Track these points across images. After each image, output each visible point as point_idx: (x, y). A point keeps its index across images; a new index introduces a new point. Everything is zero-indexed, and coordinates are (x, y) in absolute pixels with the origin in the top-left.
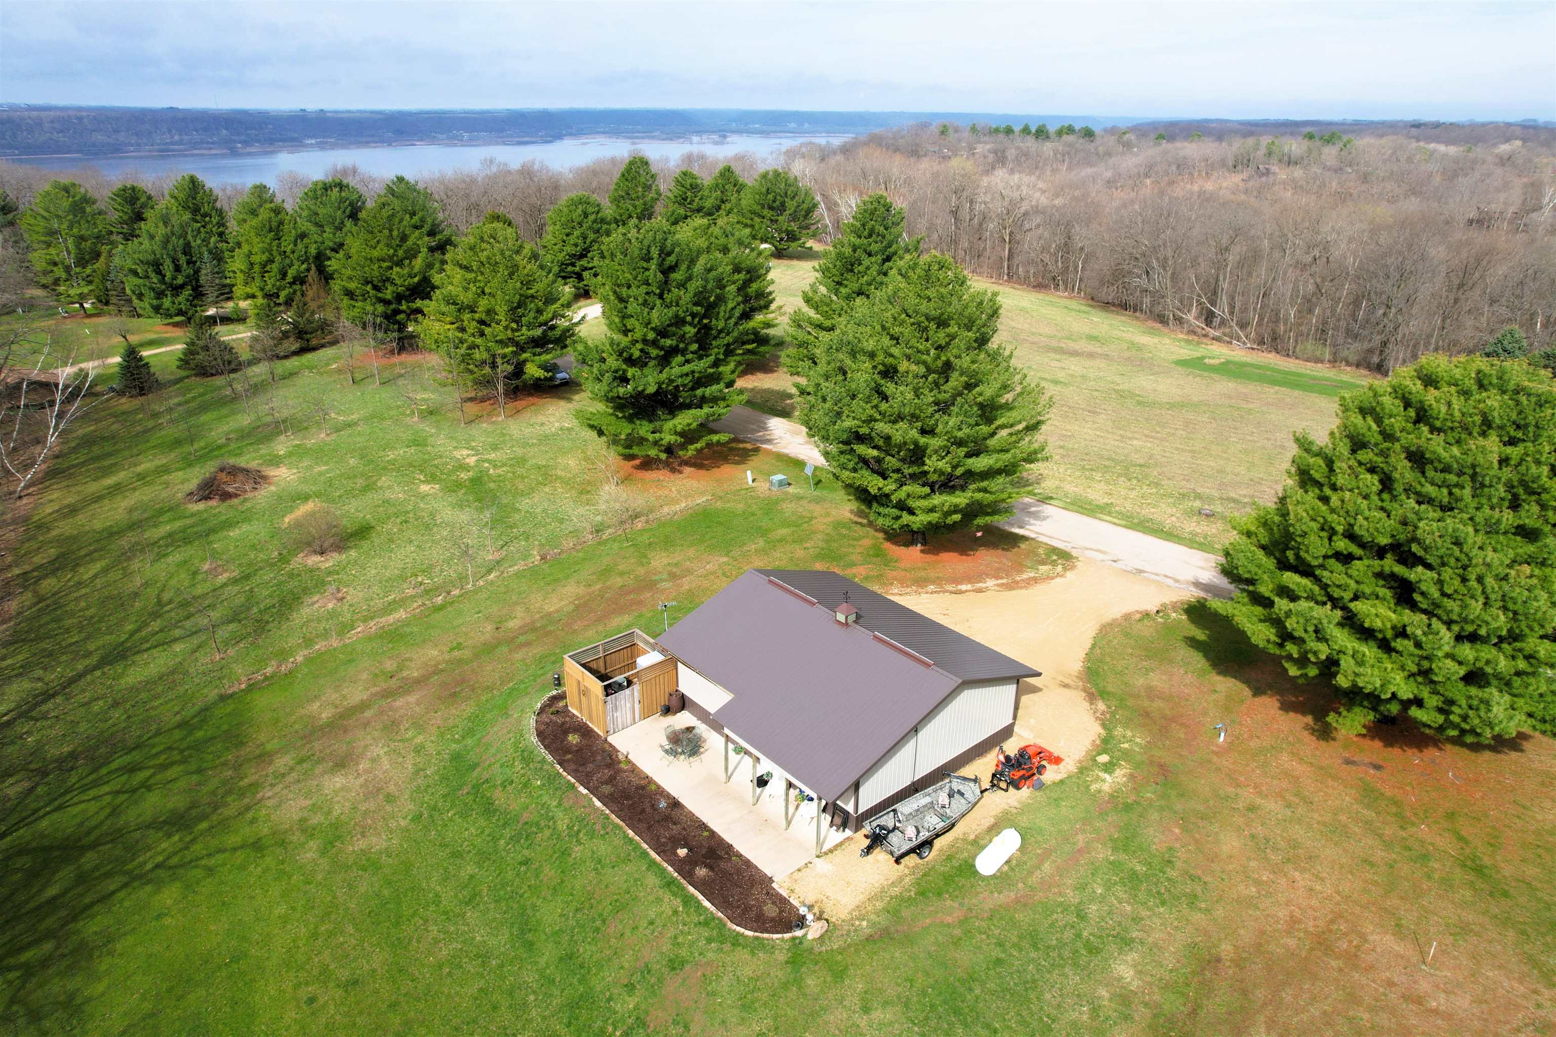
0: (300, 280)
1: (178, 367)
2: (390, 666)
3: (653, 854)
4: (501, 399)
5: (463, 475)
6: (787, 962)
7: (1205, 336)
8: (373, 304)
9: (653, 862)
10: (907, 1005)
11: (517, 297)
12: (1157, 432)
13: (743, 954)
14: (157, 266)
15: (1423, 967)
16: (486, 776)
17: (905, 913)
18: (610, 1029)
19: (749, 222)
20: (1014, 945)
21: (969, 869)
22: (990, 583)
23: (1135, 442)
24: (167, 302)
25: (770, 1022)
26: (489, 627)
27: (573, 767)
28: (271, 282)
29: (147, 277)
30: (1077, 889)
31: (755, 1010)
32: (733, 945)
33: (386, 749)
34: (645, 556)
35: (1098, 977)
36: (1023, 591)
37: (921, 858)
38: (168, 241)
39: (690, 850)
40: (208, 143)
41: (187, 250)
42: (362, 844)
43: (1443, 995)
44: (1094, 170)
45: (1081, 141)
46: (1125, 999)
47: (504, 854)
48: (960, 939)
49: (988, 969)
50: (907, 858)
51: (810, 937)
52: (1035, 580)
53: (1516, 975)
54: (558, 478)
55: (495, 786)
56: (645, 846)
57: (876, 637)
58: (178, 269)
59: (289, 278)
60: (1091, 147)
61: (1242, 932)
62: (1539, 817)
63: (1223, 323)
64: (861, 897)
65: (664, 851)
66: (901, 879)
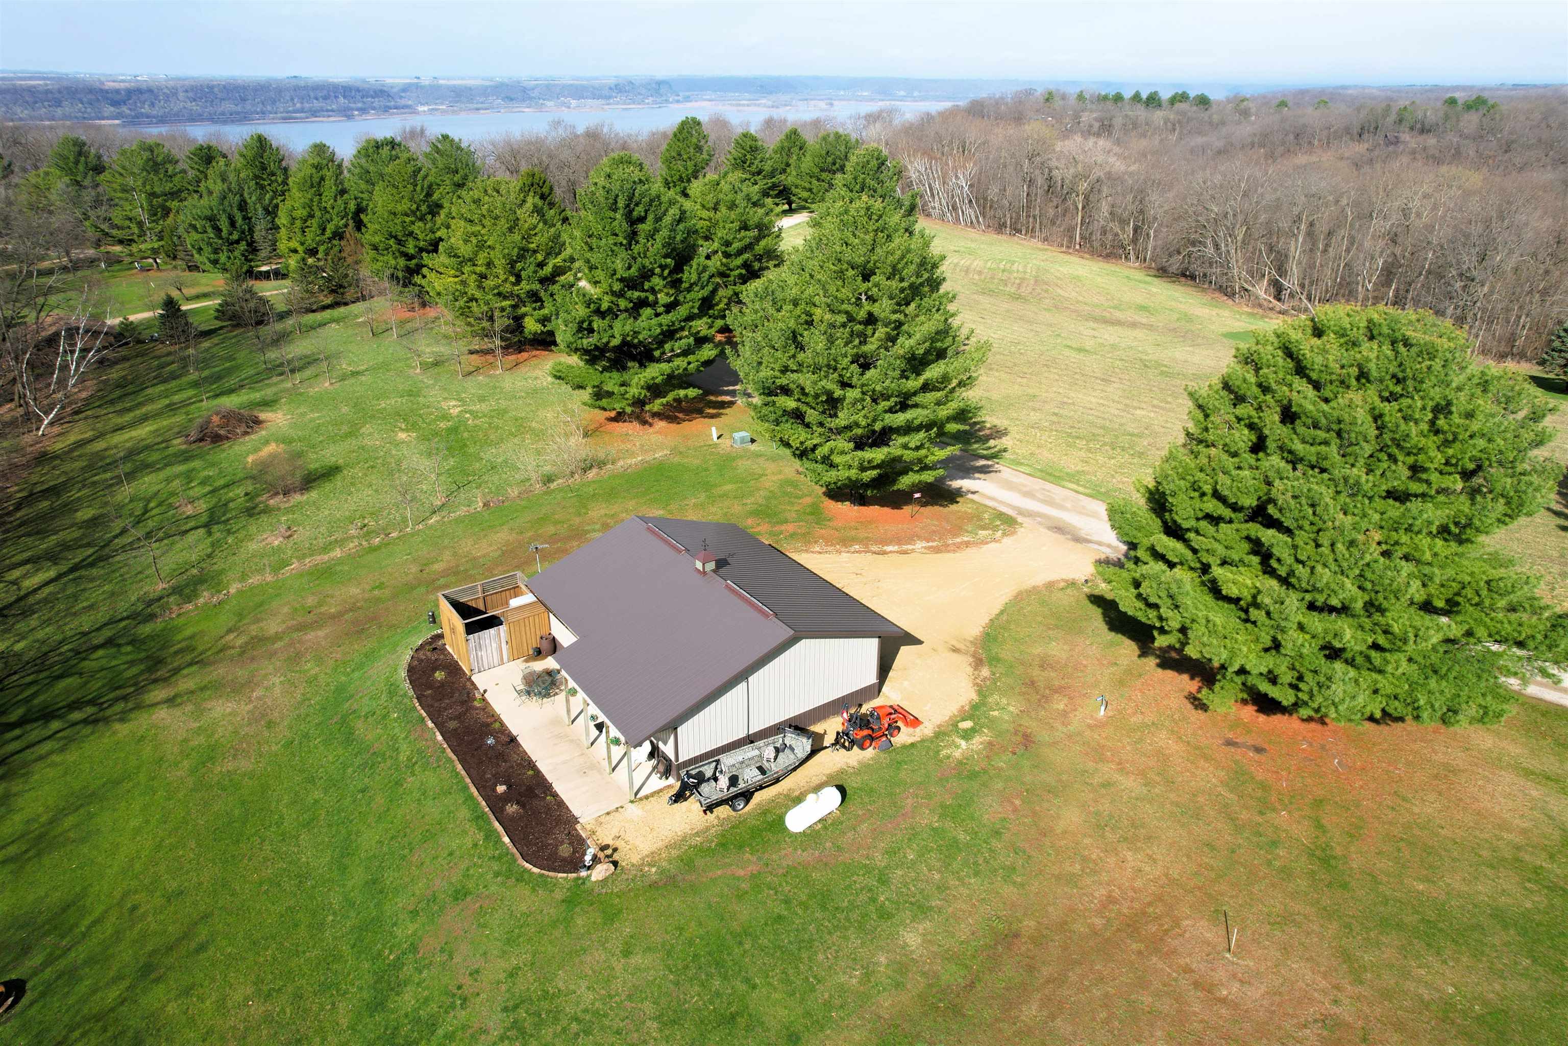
0: (338, 235)
1: (216, 318)
2: (311, 601)
3: (474, 790)
4: (499, 352)
5: (442, 425)
6: (563, 901)
7: (1271, 309)
8: (396, 258)
9: (471, 797)
10: (669, 954)
11: (516, 250)
12: (1167, 403)
13: (524, 890)
14: (212, 219)
15: (1228, 955)
16: (355, 706)
17: (699, 862)
18: (387, 952)
19: (807, 185)
20: (801, 904)
21: (780, 822)
22: (920, 545)
23: (1138, 412)
24: (223, 258)
25: (529, 957)
26: (414, 569)
27: (430, 701)
28: (311, 237)
29: (205, 232)
30: (887, 853)
31: (518, 945)
32: (517, 880)
33: (282, 678)
34: (585, 507)
35: (882, 943)
36: (951, 555)
37: (734, 810)
38: (225, 198)
39: (510, 787)
40: (327, 111)
41: (243, 206)
42: (230, 766)
43: (1237, 985)
44: (1205, 139)
45: (1195, 108)
46: (902, 968)
47: (349, 781)
48: (747, 893)
49: (766, 924)
50: (721, 808)
51: (593, 879)
52: (967, 544)
53: (1323, 969)
54: (532, 430)
55: (359, 717)
56: (468, 780)
57: (727, 586)
58: (233, 224)
59: (328, 233)
60: (1205, 116)
61: (1051, 909)
62: (1416, 810)
63: (1292, 295)
64: (660, 844)
65: (484, 787)
66: (707, 829)
